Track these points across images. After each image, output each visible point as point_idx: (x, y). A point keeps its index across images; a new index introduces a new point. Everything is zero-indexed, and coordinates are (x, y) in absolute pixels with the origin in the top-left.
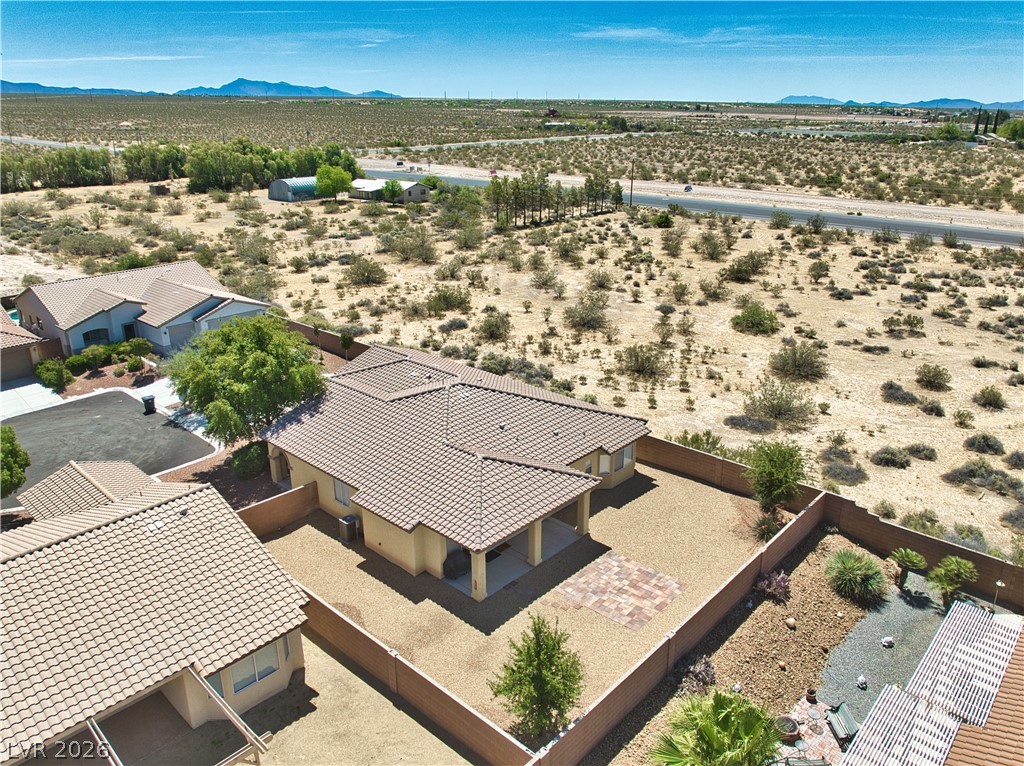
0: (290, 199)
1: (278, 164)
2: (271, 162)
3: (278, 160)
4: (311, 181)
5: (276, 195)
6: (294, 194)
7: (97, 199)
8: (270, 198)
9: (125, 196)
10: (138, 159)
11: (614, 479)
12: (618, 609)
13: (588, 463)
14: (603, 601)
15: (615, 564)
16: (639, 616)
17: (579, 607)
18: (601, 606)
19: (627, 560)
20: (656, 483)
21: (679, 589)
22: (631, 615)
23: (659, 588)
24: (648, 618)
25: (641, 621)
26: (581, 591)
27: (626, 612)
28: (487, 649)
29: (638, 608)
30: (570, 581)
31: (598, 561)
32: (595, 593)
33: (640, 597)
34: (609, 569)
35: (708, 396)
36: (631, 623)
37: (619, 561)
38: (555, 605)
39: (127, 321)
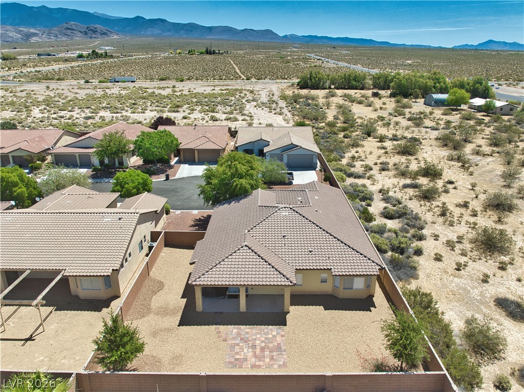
0: (432, 105)
1: (441, 86)
2: (437, 84)
3: (442, 84)
4: (444, 96)
5: (427, 102)
6: (435, 102)
7: (345, 95)
8: (424, 104)
9: (358, 95)
10: (379, 78)
11: (343, 294)
12: (237, 353)
13: (324, 275)
14: (238, 345)
15: (274, 333)
16: (238, 363)
17: (225, 340)
18: (233, 347)
19: (282, 336)
20: (372, 309)
21: (280, 366)
22: (237, 360)
23: (272, 358)
24: (241, 367)
25: (235, 366)
26: (239, 334)
27: (238, 357)
28: (169, 330)
29: (246, 359)
30: (243, 327)
31: (270, 327)
32: (242, 339)
33: (255, 356)
34: (267, 333)
35: (515, 279)
36: (230, 363)
37: (278, 334)
38: (219, 332)
39: (261, 148)
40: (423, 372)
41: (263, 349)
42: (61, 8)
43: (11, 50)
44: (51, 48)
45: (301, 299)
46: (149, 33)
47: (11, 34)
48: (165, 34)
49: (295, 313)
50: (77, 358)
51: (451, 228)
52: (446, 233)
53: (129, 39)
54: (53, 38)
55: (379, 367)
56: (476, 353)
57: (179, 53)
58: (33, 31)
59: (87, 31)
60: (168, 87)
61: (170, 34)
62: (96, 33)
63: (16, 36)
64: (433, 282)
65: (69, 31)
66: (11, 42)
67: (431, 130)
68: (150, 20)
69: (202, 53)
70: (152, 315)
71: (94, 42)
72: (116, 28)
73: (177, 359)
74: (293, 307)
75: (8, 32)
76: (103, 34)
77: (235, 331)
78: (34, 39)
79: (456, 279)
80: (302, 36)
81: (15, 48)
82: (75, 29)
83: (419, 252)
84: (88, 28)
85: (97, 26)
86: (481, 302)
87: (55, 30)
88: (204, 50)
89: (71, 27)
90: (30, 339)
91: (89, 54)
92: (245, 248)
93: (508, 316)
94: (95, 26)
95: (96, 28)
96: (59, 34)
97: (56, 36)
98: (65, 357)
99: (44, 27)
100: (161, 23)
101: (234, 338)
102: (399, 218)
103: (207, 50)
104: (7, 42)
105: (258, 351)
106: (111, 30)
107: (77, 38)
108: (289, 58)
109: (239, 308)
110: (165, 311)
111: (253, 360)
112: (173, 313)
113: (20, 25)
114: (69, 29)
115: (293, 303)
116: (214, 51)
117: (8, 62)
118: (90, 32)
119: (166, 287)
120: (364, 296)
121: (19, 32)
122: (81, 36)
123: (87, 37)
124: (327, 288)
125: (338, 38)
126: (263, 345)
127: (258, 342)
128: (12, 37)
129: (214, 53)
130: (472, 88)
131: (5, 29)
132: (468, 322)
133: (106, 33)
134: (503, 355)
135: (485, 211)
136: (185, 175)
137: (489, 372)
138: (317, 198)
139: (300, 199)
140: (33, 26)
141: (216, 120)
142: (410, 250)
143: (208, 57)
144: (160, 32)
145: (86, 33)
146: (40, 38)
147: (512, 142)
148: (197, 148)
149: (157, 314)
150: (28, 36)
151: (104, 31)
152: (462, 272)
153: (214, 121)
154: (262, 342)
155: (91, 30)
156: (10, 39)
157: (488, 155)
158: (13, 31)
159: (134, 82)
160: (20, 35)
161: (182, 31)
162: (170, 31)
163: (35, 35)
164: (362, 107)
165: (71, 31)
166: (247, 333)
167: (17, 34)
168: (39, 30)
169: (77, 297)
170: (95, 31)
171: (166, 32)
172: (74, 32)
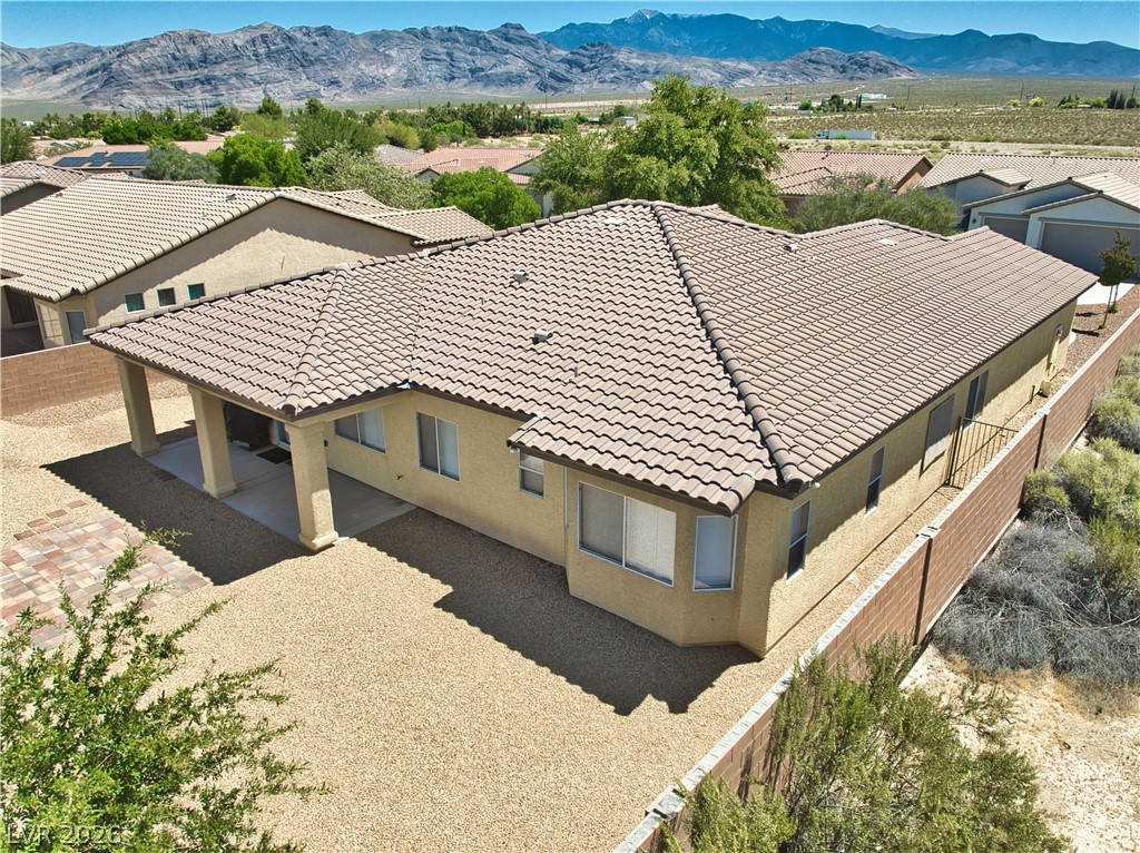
46: (985, 68)
47: (704, 73)
48: (1024, 71)
53: (932, 81)
54: (777, 79)
57: (1036, 105)
59: (847, 64)
61: (1037, 69)
62: (865, 68)
63: (711, 76)
65: (810, 67)
68: (998, 39)
69: (1095, 105)
71: (854, 86)
72: (912, 59)
76: (880, 70)
78: (741, 83)
82: (825, 61)
84: (850, 58)
85: (872, 54)
87: (787, 63)
88: (1103, 99)
89: (818, 59)
94: (866, 55)
95: (867, 58)
96: (791, 73)
97: (784, 76)
99: (770, 59)
100: (1022, 44)
106: (898, 63)
107: (823, 80)
113: (724, 56)
114: (814, 62)
116: (1133, 101)
118: (855, 67)
121: (720, 69)
122: (833, 77)
123: (844, 78)
128: (705, 79)
129: (1131, 105)
133: (887, 68)
140: (748, 57)
144: (1011, 65)
145: (844, 70)
146: (753, 81)
150: (733, 76)
151: (884, 64)
155: (856, 63)
158: (710, 68)
160: (719, 75)
161: (1070, 64)
162: (1037, 64)
163: (746, 73)
165: (815, 66)
167: (714, 74)
168: (756, 66)
170: (862, 66)
171: (1029, 65)
172: (823, 68)
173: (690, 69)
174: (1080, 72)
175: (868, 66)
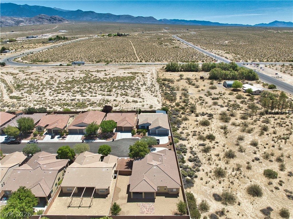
4: (232, 83)
7: (187, 78)
8: (223, 85)
9: (194, 78)
11: (170, 193)
12: (143, 210)
13: (165, 188)
14: (143, 208)
15: (152, 205)
16: (143, 213)
17: (139, 207)
18: (141, 208)
19: (154, 205)
20: (178, 197)
21: (153, 213)
22: (142, 212)
23: (151, 211)
24: (143, 214)
25: (142, 213)
26: (143, 205)
27: (143, 211)
28: (125, 204)
29: (145, 212)
30: (144, 203)
31: (151, 203)
32: (143, 206)
33: (147, 211)
34: (150, 205)
35: (222, 187)
36: (141, 213)
37: (153, 205)
38: (138, 204)
39: (148, 126)
40: (187, 215)
41: (149, 209)
42: (36, 6)
43: (11, 33)
44: (33, 31)
45: (159, 194)
46: (85, 19)
47: (9, 21)
48: (94, 20)
49: (157, 198)
50: (104, 212)
51: (210, 166)
52: (208, 168)
53: (74, 24)
54: (32, 23)
55: (176, 214)
56: (202, 210)
57: (103, 36)
58: (21, 19)
59: (50, 19)
60: (102, 71)
61: (96, 19)
62: (56, 20)
63: (11, 22)
64: (198, 188)
65: (40, 19)
66: (9, 26)
67: (220, 107)
68: (86, 12)
69: (115, 36)
70: (119, 199)
71: (55, 26)
72: (67, 17)
73: (128, 212)
74: (157, 197)
75: (7, 20)
76: (60, 21)
77: (142, 204)
78: (22, 24)
79: (205, 187)
80: (170, 20)
81: (13, 32)
82: (44, 18)
83: (196, 177)
84: (51, 17)
85: (56, 16)
86: (209, 195)
87: (33, 19)
90: (90, 207)
91: (55, 38)
92: (144, 180)
93: (215, 199)
95: (56, 17)
96: (36, 21)
97: (34, 22)
98: (101, 212)
99: (27, 17)
100: (91, 13)
101: (142, 206)
102: (194, 161)
103: (118, 34)
104: (7, 26)
105: (148, 210)
106: (64, 19)
107: (45, 23)
108: (162, 39)
109: (142, 197)
110: (123, 198)
111: (147, 212)
112: (125, 199)
113: (13, 16)
114: (41, 18)
115: (157, 196)
116: (122, 34)
117: (12, 43)
118: (52, 20)
119: (122, 190)
120: (176, 193)
121: (14, 20)
122: (48, 22)
123: (51, 23)
124: (166, 191)
125: (190, 21)
126: (149, 208)
127: (147, 207)
128: (10, 23)
129: (122, 35)
130: (247, 75)
131: (6, 18)
132: (203, 201)
133: (61, 20)
134: (208, 211)
135: (224, 158)
136: (119, 138)
137: (203, 215)
138: (165, 158)
139: (160, 159)
140: (22, 17)
141: (129, 102)
142: (194, 176)
143: (119, 38)
144: (91, 18)
145: (50, 21)
146: (25, 24)
147: (251, 116)
148: (124, 126)
149: (121, 199)
150: (18, 22)
151: (60, 19)
152: (207, 184)
153: (127, 103)
154: (149, 207)
155: (53, 19)
156: (8, 24)
157: (238, 125)
158: (10, 20)
159: (84, 64)
160: (14, 22)
161: (103, 18)
162: (96, 18)
163: (22, 21)
164: (194, 88)
165: (42, 19)
166: (145, 205)
167: (12, 21)
168: (24, 19)
169: (98, 194)
170: (55, 19)
171: (94, 18)
172: (44, 20)
173: (4, 20)
174: (106, 20)
175: (56, 19)
